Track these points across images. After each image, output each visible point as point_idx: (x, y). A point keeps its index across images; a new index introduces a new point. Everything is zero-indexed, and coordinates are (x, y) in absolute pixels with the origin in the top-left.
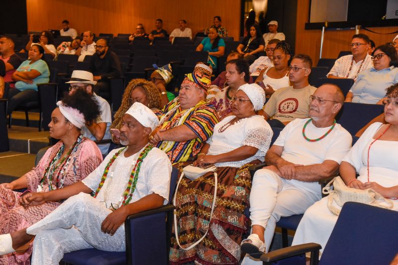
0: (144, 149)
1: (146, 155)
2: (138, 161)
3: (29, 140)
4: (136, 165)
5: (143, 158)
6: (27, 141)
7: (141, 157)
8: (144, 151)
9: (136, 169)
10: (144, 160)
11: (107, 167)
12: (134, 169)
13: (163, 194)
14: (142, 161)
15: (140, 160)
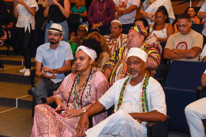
0: (144, 79)
1: (148, 84)
2: (143, 89)
3: (17, 99)
4: (143, 93)
5: (146, 86)
6: (16, 99)
7: (144, 86)
8: (145, 81)
9: (144, 95)
10: (147, 87)
11: (121, 94)
12: (143, 96)
13: (162, 111)
14: (146, 88)
15: (144, 88)
